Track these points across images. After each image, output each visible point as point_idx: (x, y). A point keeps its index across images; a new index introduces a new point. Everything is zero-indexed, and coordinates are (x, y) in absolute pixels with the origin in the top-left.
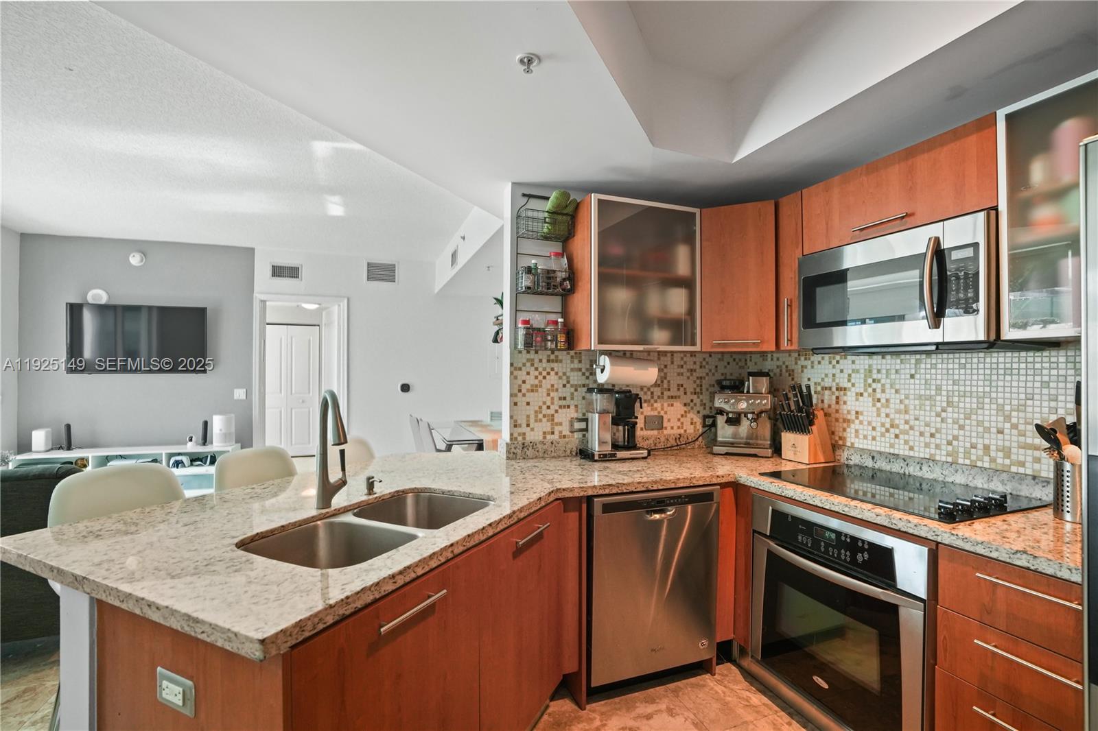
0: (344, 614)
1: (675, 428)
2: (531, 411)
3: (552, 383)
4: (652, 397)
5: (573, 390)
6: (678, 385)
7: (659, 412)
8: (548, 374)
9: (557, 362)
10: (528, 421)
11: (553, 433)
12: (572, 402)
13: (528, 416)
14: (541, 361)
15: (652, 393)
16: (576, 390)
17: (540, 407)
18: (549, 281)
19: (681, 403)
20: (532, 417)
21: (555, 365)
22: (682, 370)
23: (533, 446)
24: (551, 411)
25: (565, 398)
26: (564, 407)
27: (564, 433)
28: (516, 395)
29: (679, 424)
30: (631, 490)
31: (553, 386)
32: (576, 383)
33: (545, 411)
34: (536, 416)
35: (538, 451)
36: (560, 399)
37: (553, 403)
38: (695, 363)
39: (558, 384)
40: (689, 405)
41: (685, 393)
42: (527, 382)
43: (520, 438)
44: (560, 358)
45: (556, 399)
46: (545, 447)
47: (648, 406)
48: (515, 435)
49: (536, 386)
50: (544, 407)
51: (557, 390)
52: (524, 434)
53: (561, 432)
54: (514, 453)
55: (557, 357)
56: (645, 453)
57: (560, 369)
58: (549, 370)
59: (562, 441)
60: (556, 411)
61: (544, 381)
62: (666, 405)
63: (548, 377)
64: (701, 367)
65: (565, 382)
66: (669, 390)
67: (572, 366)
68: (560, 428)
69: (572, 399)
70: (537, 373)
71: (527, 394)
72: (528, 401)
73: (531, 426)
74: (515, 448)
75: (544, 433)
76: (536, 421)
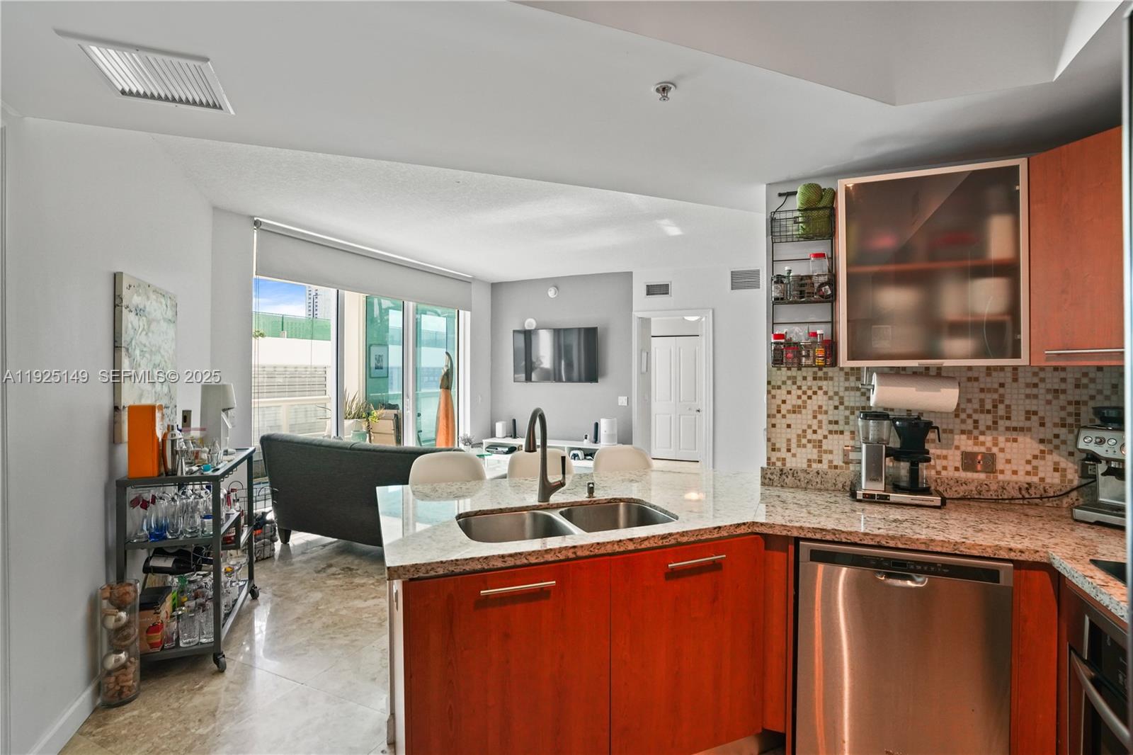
0: (453, 571)
1: (1021, 473)
2: (792, 434)
3: (820, 403)
4: (976, 427)
5: (847, 413)
6: (1028, 412)
7: (989, 449)
8: (815, 393)
9: (826, 379)
10: (789, 445)
11: (820, 462)
12: (847, 427)
13: (789, 440)
14: (805, 378)
15: (976, 422)
16: (853, 413)
17: (804, 431)
18: (803, 288)
19: (1031, 438)
20: (794, 441)
21: (824, 384)
22: (1035, 391)
23: (793, 474)
24: (819, 436)
25: (836, 423)
26: (836, 432)
27: (835, 463)
28: (774, 416)
29: (1029, 468)
30: (853, 541)
31: (820, 407)
32: (852, 404)
33: (810, 435)
34: (799, 441)
35: (799, 480)
36: (830, 422)
37: (820, 427)
38: (1063, 380)
39: (828, 405)
40: (1050, 442)
41: (1042, 425)
42: (787, 402)
43: (779, 464)
44: (830, 374)
45: (825, 423)
46: (809, 477)
47: (968, 438)
48: (773, 460)
49: (799, 407)
50: (809, 431)
51: (826, 412)
52: (784, 459)
53: (831, 462)
54: (770, 479)
55: (826, 373)
56: (937, 500)
57: (831, 388)
58: (815, 388)
59: (832, 473)
60: (825, 437)
61: (809, 401)
62: (1001, 439)
63: (814, 397)
64: (1077, 386)
65: (837, 403)
66: (1008, 418)
67: (847, 384)
68: (830, 457)
69: (847, 423)
70: (800, 392)
71: (788, 416)
72: (789, 423)
73: (793, 451)
74: (772, 474)
75: (809, 461)
76: (799, 446)
